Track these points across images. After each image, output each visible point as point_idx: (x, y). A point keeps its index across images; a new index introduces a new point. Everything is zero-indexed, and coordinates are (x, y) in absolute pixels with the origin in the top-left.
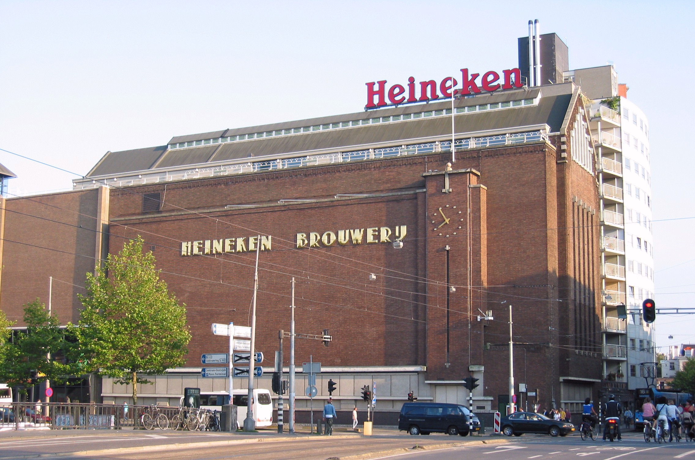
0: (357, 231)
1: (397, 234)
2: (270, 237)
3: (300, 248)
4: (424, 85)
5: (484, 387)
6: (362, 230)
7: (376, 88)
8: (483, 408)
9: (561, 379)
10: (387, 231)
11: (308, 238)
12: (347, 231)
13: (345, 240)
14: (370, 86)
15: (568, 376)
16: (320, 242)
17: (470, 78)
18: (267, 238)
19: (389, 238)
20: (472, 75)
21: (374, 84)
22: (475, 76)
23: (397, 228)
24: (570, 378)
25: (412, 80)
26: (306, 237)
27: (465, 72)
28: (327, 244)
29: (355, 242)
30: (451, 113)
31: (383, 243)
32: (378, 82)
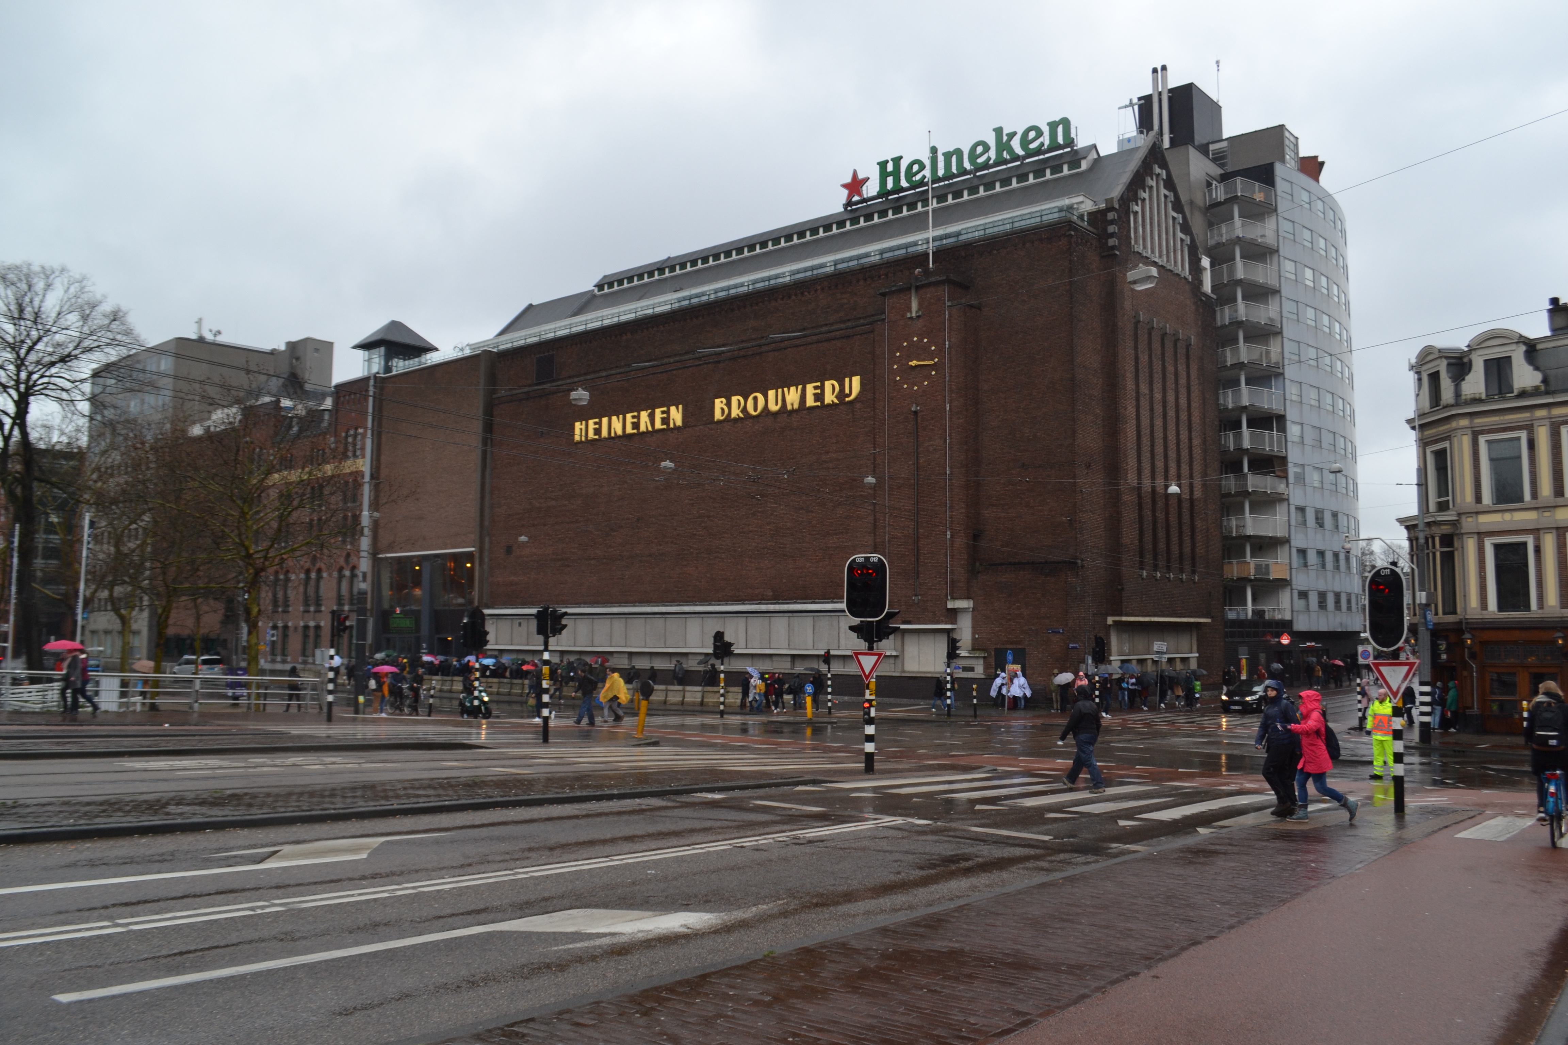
0: (793, 389)
1: (847, 391)
2: (680, 407)
3: (720, 422)
4: (948, 156)
5: (973, 634)
6: (800, 387)
7: (890, 167)
8: (972, 669)
9: (1110, 620)
10: (833, 386)
11: (729, 405)
12: (780, 390)
13: (777, 404)
14: (883, 165)
15: (1121, 615)
16: (744, 410)
17: (1005, 138)
18: (678, 409)
19: (837, 397)
20: (1007, 135)
21: (887, 162)
22: (1012, 135)
23: (847, 380)
24: (1124, 619)
25: (934, 150)
26: (726, 405)
27: (999, 131)
28: (754, 414)
29: (789, 407)
30: (928, 206)
31: (829, 405)
32: (892, 160)
